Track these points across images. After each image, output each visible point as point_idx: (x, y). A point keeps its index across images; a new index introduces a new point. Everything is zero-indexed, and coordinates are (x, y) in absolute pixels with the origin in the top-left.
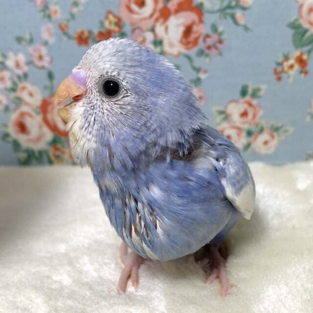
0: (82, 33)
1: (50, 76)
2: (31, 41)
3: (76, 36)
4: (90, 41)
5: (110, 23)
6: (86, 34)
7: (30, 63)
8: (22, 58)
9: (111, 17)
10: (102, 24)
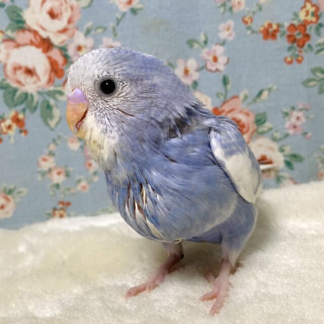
0: (270, 25)
1: (225, 81)
2: (206, 42)
3: (262, 29)
4: (278, 35)
5: (307, 13)
6: (275, 27)
7: (201, 68)
8: (192, 64)
9: (309, 6)
10: (296, 15)
